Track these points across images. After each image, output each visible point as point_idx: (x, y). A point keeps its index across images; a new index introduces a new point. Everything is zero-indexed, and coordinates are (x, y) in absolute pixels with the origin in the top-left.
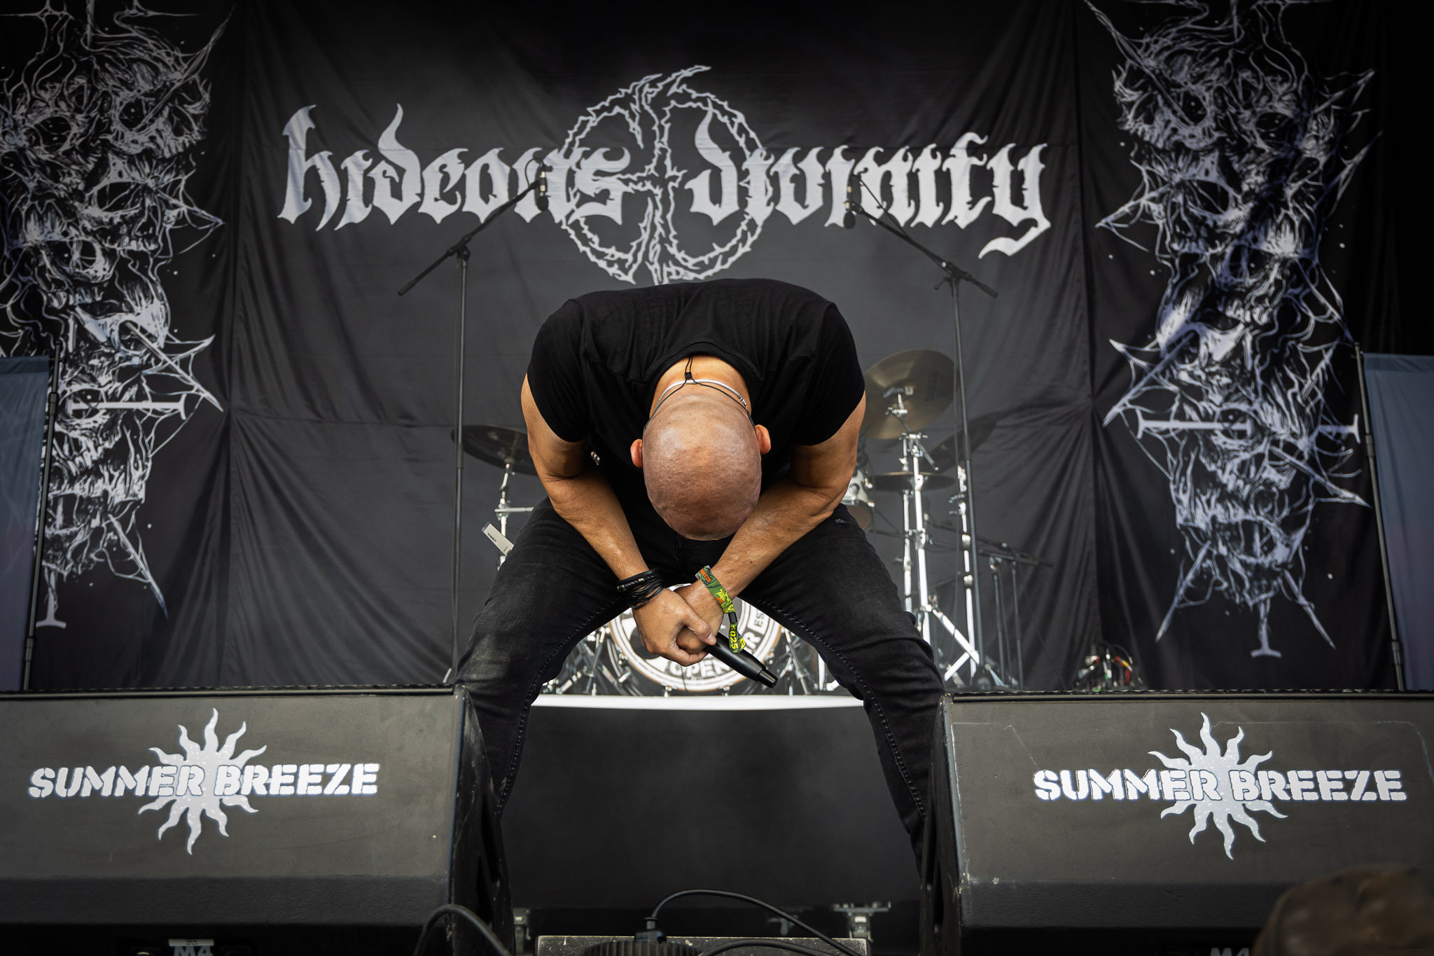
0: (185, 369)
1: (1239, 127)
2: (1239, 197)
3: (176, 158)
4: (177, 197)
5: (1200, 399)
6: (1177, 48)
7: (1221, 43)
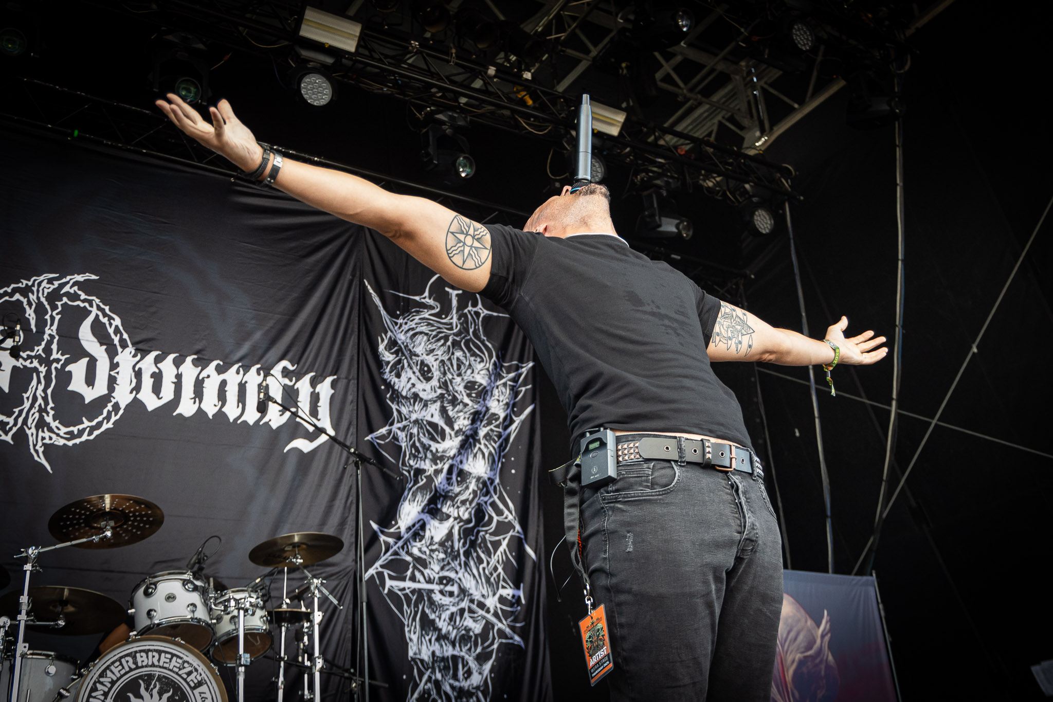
1: (453, 389)
2: (453, 433)
5: (425, 567)
6: (418, 330)
7: (445, 330)
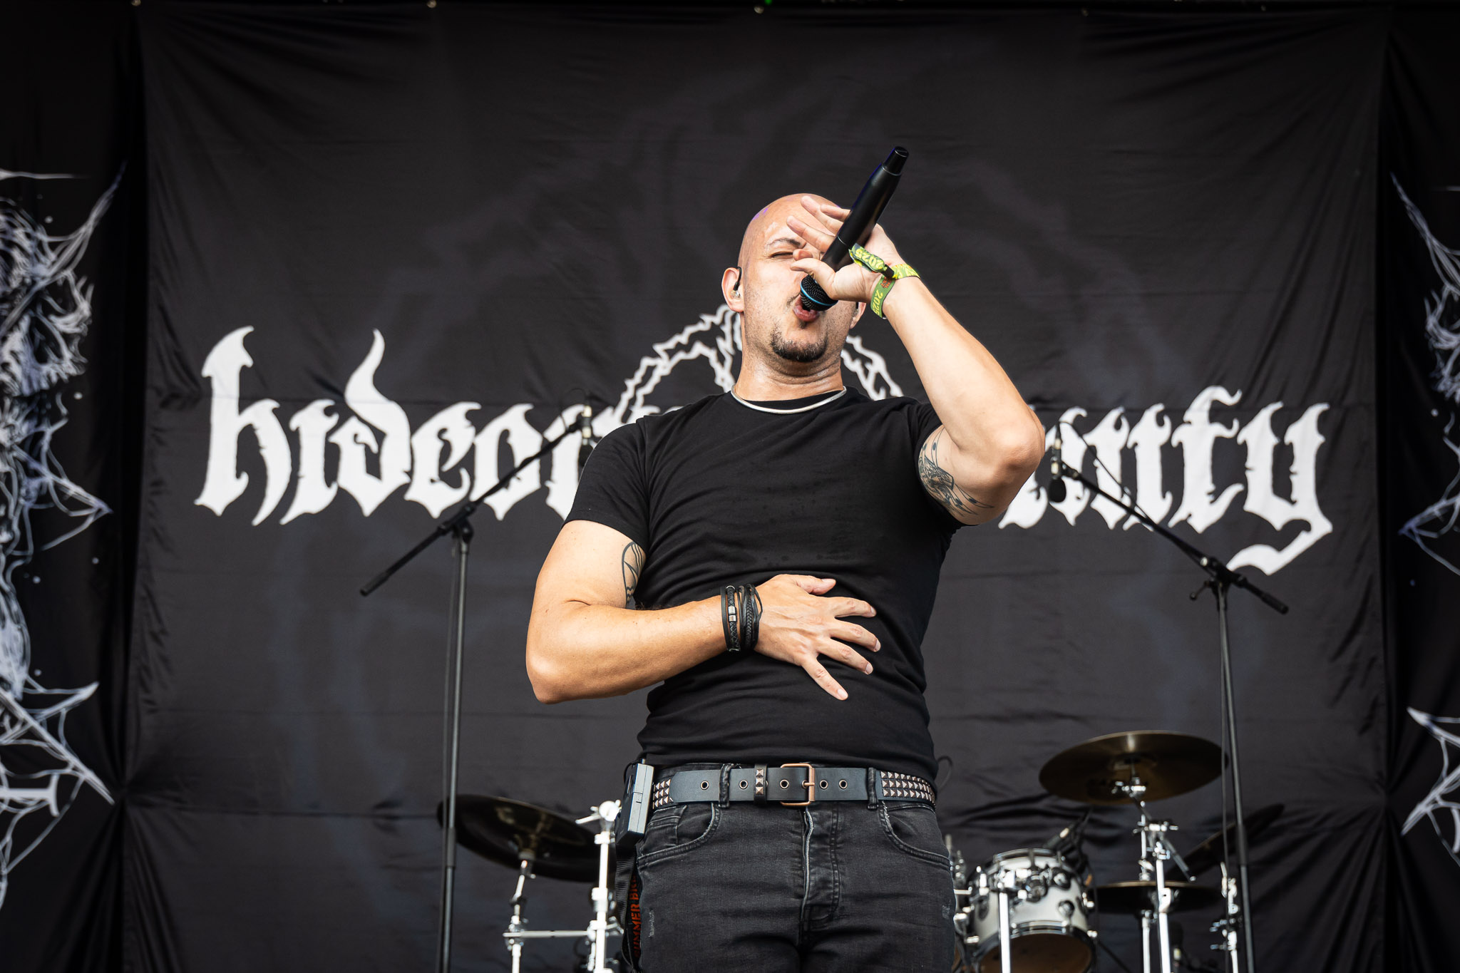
0: (53, 731)
3: (38, 398)
4: (38, 459)
